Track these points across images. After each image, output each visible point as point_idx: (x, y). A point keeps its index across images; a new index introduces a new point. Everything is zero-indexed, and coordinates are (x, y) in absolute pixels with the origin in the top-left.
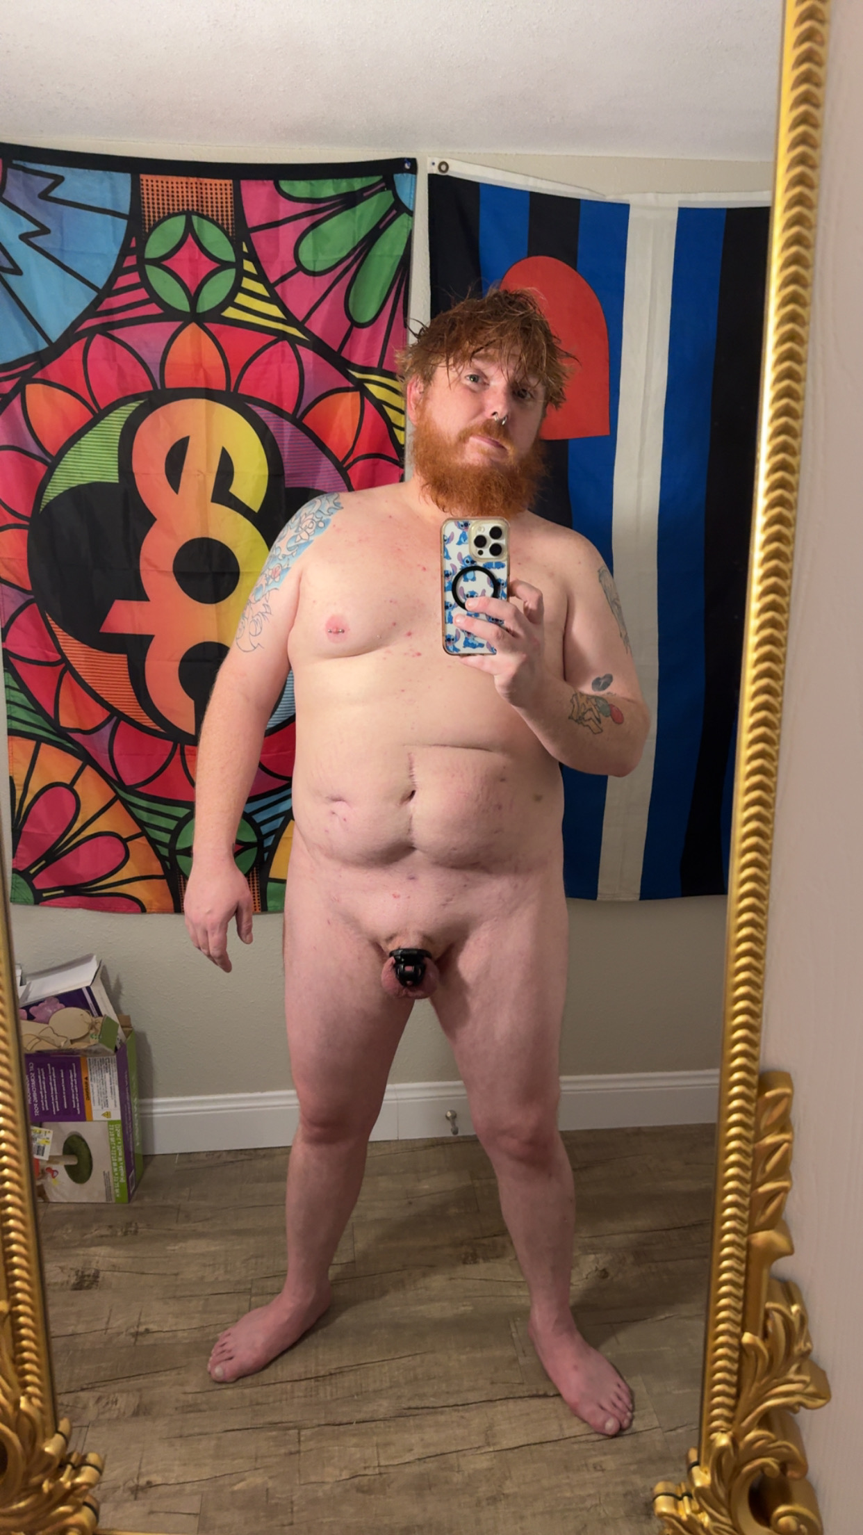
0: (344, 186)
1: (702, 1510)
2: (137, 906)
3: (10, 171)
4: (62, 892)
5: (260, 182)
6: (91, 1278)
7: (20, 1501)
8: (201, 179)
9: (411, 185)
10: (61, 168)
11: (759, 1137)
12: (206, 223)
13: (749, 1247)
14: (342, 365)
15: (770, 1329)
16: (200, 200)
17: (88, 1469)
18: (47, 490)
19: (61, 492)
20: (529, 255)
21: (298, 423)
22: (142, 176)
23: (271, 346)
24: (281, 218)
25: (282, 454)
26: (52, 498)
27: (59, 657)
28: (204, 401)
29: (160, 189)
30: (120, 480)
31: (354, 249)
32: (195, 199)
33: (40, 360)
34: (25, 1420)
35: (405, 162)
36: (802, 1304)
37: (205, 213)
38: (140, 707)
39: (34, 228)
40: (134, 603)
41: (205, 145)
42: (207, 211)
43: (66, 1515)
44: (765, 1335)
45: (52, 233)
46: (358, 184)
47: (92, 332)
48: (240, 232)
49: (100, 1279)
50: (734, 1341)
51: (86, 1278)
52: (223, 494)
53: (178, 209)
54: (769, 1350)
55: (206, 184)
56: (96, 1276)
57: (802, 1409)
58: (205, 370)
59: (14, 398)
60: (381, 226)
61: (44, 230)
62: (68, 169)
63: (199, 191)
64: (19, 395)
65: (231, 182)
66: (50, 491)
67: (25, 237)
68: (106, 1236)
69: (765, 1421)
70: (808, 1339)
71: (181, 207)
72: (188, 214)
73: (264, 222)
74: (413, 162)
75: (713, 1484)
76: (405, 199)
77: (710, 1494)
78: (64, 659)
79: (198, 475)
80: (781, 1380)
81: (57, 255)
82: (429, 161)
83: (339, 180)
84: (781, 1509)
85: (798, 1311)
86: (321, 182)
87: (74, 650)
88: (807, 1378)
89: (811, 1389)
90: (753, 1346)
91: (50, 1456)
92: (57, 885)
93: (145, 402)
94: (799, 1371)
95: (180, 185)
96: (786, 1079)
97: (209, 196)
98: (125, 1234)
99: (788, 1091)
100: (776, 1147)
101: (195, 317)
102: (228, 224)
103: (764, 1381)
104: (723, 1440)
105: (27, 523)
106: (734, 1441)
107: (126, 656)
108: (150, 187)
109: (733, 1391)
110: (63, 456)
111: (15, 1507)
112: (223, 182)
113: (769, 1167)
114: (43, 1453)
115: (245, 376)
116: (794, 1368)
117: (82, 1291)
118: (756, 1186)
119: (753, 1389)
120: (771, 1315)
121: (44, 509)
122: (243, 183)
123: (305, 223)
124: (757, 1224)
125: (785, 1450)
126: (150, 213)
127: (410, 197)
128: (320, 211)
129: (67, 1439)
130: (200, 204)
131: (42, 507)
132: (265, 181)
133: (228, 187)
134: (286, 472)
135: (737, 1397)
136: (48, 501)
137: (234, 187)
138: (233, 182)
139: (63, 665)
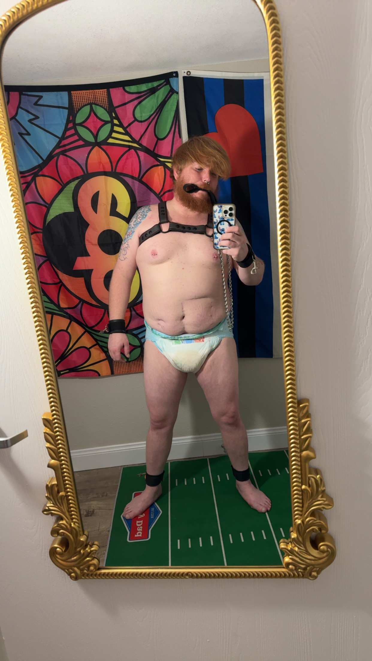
0: (150, 85)
1: (295, 546)
2: (96, 374)
3: (22, 96)
4: (68, 371)
5: (117, 88)
6: (91, 512)
7: (74, 557)
8: (95, 90)
9: (176, 82)
10: (41, 93)
11: (300, 420)
12: (98, 107)
13: (300, 457)
14: (156, 156)
15: (310, 483)
16: (95, 98)
17: (95, 546)
18: (48, 217)
19: (53, 217)
20: (225, 105)
21: (140, 181)
22: (72, 92)
23: (127, 152)
24: (126, 102)
25: (135, 193)
26: (50, 220)
27: (59, 281)
28: (103, 176)
29: (79, 96)
30: (74, 210)
31: (156, 109)
32: (93, 98)
33: (40, 167)
34: (74, 530)
35: (173, 74)
36: (321, 475)
37: (97, 103)
38: (90, 297)
39: (33, 117)
40: (85, 257)
41: (95, 77)
42: (98, 102)
43: (89, 561)
44: (309, 486)
45: (40, 118)
46: (155, 84)
47: (58, 155)
48: (111, 109)
49: (95, 513)
50: (299, 488)
51: (90, 512)
52: (114, 212)
53: (87, 103)
54: (311, 490)
55: (97, 92)
56: (93, 511)
57: (324, 509)
58: (103, 164)
59: (32, 183)
60: (166, 100)
61: (37, 117)
62: (44, 93)
63: (94, 95)
64: (34, 182)
65: (106, 90)
66: (49, 217)
67: (30, 121)
68: (96, 497)
69: (313, 514)
70: (324, 486)
71: (88, 102)
72: (91, 104)
73: (120, 104)
74: (176, 73)
75: (297, 537)
76: (175, 88)
77: (297, 540)
78: (61, 281)
79: (104, 206)
80: (316, 500)
81: (43, 127)
82: (183, 71)
83: (148, 83)
84: (321, 544)
85: (319, 477)
86: (141, 85)
87: (65, 278)
88: (325, 499)
89: (326, 502)
90: (305, 489)
91: (82, 541)
92: (65, 369)
93: (81, 180)
94: (322, 497)
95: (87, 94)
96: (307, 400)
97: (98, 96)
98: (103, 496)
99: (307, 404)
100: (306, 423)
101: (98, 144)
102: (106, 106)
103: (310, 501)
104: (299, 522)
105: (42, 231)
106: (303, 522)
107: (83, 278)
108: (75, 96)
109: (301, 505)
110: (53, 204)
111: (73, 559)
112: (103, 90)
113: (304, 429)
114: (80, 540)
115: (118, 165)
116: (320, 496)
117: (89, 517)
118: (300, 436)
119: (307, 504)
120: (310, 479)
121: (47, 225)
122: (111, 89)
123: (136, 102)
124: (302, 449)
125: (320, 523)
126: (76, 105)
127: (176, 87)
128: (141, 97)
129: (88, 537)
130: (95, 100)
131: (46, 224)
132: (119, 88)
133: (105, 92)
134: (137, 201)
135: (302, 507)
136: (48, 222)
137: (107, 92)
138: (107, 90)
139: (61, 284)
